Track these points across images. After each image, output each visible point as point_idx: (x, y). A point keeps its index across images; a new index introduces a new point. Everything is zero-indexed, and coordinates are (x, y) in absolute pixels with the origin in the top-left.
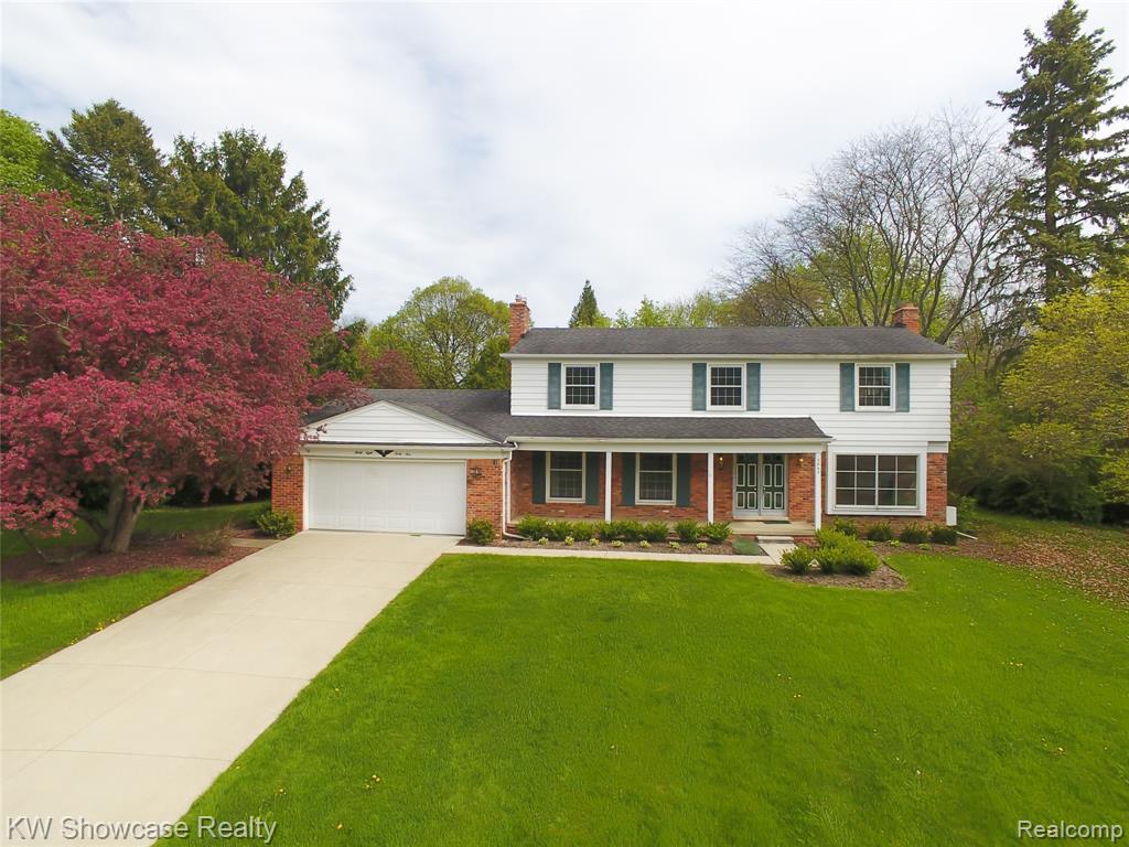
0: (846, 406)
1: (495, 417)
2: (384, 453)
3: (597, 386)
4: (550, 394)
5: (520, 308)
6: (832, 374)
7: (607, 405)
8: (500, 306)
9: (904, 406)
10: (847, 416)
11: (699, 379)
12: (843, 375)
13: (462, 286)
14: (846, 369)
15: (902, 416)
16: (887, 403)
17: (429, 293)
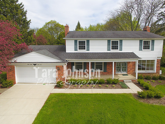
0: (140, 49)
1: (62, 53)
2: (35, 65)
3: (86, 45)
4: (75, 47)
5: (67, 27)
6: (138, 42)
7: (88, 50)
8: (62, 26)
9: (153, 49)
10: (141, 52)
11: (109, 44)
12: (140, 43)
13: (55, 22)
14: (141, 41)
15: (152, 52)
16: (149, 49)
17: (48, 23)
